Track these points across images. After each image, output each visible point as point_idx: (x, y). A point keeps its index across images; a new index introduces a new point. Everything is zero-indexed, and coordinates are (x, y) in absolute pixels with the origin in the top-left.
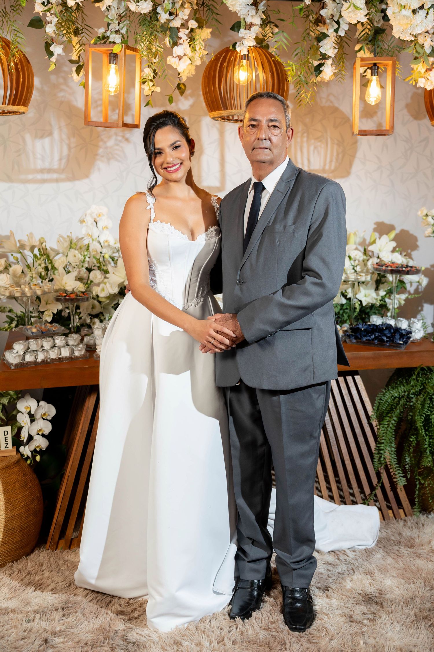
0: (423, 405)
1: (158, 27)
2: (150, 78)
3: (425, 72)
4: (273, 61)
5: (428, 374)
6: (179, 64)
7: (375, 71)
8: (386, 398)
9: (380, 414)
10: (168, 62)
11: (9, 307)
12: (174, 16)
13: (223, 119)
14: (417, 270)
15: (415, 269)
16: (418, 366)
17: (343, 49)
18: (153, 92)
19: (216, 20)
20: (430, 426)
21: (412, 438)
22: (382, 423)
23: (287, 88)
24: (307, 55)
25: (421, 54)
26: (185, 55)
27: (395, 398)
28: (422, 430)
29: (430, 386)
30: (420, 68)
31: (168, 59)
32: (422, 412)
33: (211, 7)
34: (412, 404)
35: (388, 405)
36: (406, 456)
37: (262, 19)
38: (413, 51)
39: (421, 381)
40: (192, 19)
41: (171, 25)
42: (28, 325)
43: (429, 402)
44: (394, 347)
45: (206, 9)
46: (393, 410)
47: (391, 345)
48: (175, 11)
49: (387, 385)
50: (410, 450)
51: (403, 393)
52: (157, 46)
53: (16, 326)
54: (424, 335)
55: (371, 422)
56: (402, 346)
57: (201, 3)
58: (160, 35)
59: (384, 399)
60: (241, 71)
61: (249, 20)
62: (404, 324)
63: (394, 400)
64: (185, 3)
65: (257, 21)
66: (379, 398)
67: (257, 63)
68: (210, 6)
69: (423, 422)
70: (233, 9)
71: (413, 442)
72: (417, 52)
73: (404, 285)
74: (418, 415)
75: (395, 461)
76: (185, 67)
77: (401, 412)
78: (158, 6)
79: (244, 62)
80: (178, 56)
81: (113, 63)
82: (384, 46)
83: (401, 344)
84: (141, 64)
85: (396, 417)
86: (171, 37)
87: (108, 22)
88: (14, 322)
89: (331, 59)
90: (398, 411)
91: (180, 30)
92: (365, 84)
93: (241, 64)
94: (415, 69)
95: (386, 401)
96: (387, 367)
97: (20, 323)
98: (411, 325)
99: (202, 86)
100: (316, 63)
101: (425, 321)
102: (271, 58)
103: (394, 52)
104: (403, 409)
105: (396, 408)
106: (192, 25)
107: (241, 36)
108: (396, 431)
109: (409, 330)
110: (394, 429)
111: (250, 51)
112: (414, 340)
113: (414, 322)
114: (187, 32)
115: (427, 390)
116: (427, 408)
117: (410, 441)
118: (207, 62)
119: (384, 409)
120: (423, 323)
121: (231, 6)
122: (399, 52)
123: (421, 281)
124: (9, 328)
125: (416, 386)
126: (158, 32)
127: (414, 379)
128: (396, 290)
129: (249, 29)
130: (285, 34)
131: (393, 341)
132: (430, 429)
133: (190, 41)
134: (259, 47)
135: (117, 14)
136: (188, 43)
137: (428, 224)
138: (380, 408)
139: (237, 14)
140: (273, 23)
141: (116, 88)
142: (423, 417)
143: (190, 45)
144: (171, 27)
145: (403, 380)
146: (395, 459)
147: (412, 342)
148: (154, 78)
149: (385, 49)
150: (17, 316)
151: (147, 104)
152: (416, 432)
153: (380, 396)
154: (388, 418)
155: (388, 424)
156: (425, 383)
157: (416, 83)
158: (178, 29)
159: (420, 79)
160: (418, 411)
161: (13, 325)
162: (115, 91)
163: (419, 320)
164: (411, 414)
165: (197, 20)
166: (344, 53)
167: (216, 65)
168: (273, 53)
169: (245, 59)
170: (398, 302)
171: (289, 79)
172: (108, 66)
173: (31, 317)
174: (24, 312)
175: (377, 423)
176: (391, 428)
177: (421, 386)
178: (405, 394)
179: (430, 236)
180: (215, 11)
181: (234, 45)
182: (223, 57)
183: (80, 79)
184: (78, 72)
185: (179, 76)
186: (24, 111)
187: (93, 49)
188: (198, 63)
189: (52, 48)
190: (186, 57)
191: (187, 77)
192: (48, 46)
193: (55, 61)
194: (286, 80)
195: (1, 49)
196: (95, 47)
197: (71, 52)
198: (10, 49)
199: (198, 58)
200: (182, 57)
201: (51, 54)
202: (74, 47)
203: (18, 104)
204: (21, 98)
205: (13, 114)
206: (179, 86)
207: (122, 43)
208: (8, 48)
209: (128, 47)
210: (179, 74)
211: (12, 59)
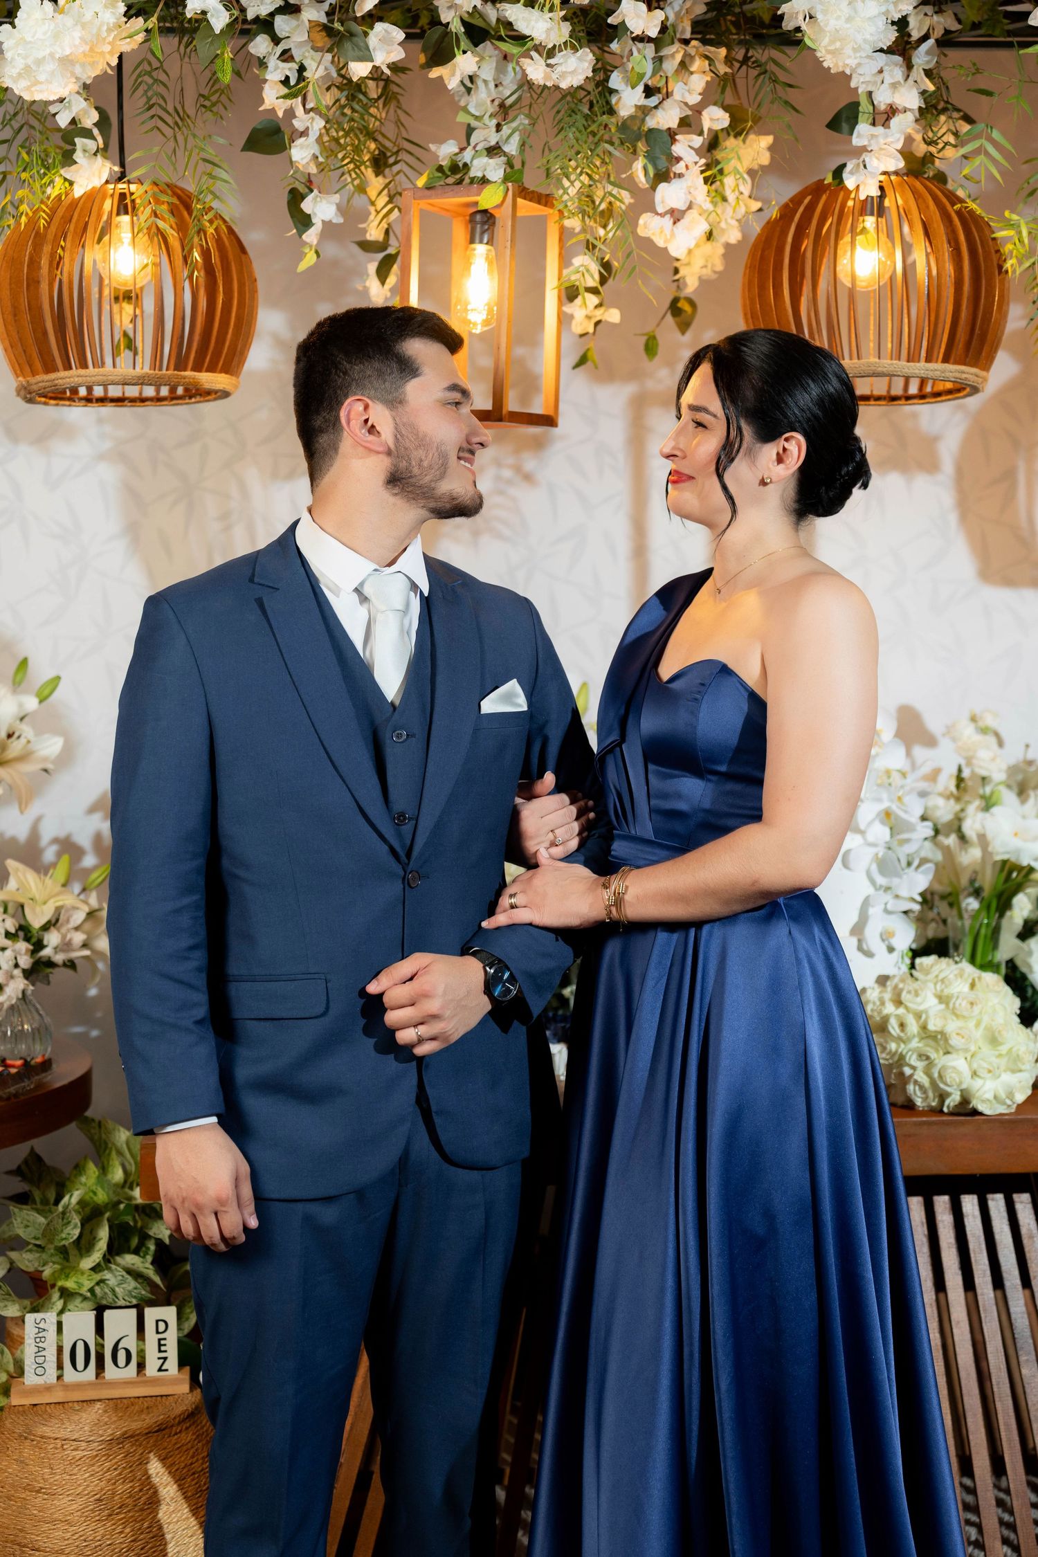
1: (613, 130)
4: (959, 213)
6: (673, 235)
10: (641, 232)
12: (660, 96)
18: (597, 323)
19: (786, 102)
23: (1002, 296)
26: (690, 207)
31: (641, 222)
33: (771, 67)
37: (923, 93)
40: (715, 104)
41: (651, 122)
45: (756, 72)
48: (661, 84)
57: (740, 56)
58: (616, 153)
60: (859, 250)
61: (883, 98)
64: (692, 58)
65: (910, 99)
67: (911, 227)
68: (766, 63)
70: (836, 65)
76: (692, 245)
78: (612, 71)
79: (870, 222)
80: (672, 212)
81: (481, 242)
84: (560, 239)
86: (650, 157)
87: (469, 125)
91: (677, 137)
93: (860, 228)
99: (744, 297)
102: (953, 205)
106: (711, 119)
107: (860, 144)
111: (889, 191)
114: (698, 141)
118: (757, 228)
121: (828, 57)
126: (612, 144)
129: (886, 123)
130: (996, 135)
133: (708, 166)
134: (916, 177)
135: (493, 101)
136: (702, 172)
139: (849, 77)
140: (958, 110)
141: (490, 311)
143: (706, 180)
144: (651, 130)
148: (603, 280)
151: (582, 361)
158: (671, 135)
162: (486, 322)
165: (726, 108)
167: (784, 233)
168: (961, 193)
169: (872, 214)
171: (1008, 265)
172: (466, 249)
180: (783, 77)
181: (838, 173)
182: (807, 208)
183: (389, 294)
184: (382, 274)
185: (677, 277)
186: (228, 388)
187: (423, 204)
188: (734, 236)
189: (307, 206)
190: (692, 215)
191: (700, 278)
192: (295, 198)
193: (315, 242)
194: (1000, 267)
195: (167, 215)
196: (430, 197)
197: (364, 217)
198: (190, 214)
199: (735, 223)
200: (684, 212)
201: (304, 222)
202: (373, 203)
203: (212, 369)
204: (220, 353)
205: (198, 398)
206: (675, 308)
207: (506, 179)
208: (185, 214)
209: (524, 192)
210: (676, 271)
211: (196, 239)
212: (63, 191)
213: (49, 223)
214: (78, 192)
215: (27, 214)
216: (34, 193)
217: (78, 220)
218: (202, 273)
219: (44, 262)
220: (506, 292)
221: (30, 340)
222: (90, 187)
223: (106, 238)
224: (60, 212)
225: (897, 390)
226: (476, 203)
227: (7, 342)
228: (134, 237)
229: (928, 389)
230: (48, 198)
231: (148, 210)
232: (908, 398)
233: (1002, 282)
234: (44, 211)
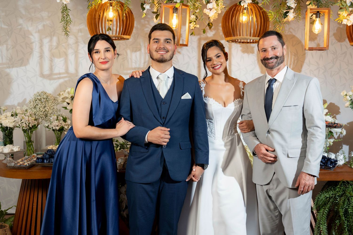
0: (344, 203)
2: (195, 20)
3: (347, 16)
5: (347, 185)
6: (210, 13)
7: (318, 15)
8: (322, 198)
9: (318, 206)
10: (204, 12)
11: (116, 139)
13: (233, 41)
14: (340, 125)
15: (339, 125)
16: (341, 180)
17: (300, 4)
18: (195, 27)
20: (347, 215)
21: (337, 221)
22: (319, 211)
23: (268, 26)
24: (280, 7)
25: (345, 6)
26: (213, 8)
27: (327, 198)
28: (343, 217)
29: (348, 192)
30: (344, 14)
31: (204, 10)
32: (343, 206)
34: (337, 202)
35: (323, 202)
36: (333, 231)
38: (340, 5)
39: (342, 189)
42: (126, 149)
43: (347, 201)
44: (327, 169)
46: (326, 205)
47: (326, 168)
49: (322, 190)
50: (336, 228)
51: (332, 195)
52: (199, 3)
53: (120, 149)
54: (345, 163)
55: (313, 211)
56: (332, 168)
59: (321, 198)
60: (243, 16)
62: (332, 156)
63: (326, 199)
66: (317, 197)
67: (252, 12)
69: (344, 212)
71: (338, 223)
72: (342, 5)
73: (332, 134)
74: (341, 208)
75: (326, 234)
76: (213, 14)
77: (331, 206)
79: (245, 11)
80: (210, 9)
81: (175, 13)
82: (323, 2)
83: (331, 167)
84: (189, 13)
85: (328, 209)
88: (118, 147)
89: (293, 9)
90: (329, 205)
92: (312, 22)
93: (244, 12)
94: (341, 14)
95: (322, 199)
96: (323, 180)
97: (122, 148)
98: (337, 157)
99: (222, 24)
100: (285, 11)
101: (345, 154)
103: (329, 5)
104: (332, 204)
105: (327, 203)
108: (327, 216)
109: (336, 159)
110: (326, 216)
111: (249, 6)
112: (338, 165)
113: (339, 155)
115: (346, 194)
116: (346, 204)
117: (336, 222)
118: (225, 11)
119: (321, 204)
120: (344, 156)
122: (332, 5)
123: (342, 132)
124: (116, 150)
125: (339, 191)
127: (338, 188)
128: (328, 137)
131: (326, 165)
132: (347, 217)
133: (216, 1)
134: (254, 3)
137: (347, 100)
138: (318, 203)
141: (176, 26)
142: (344, 210)
143: (216, 3)
145: (331, 188)
146: (327, 232)
147: (337, 167)
148: (196, 20)
149: (324, 4)
150: (120, 144)
151: (192, 34)
152: (340, 218)
153: (318, 196)
154: (323, 209)
155: (323, 213)
156: (346, 190)
157: (342, 22)
159: (344, 20)
160: (341, 206)
161: (118, 149)
162: (176, 27)
163: (341, 154)
164: (336, 207)
166: (301, 6)
167: (230, 13)
168: (261, 6)
169: (245, 10)
170: (329, 144)
171: (270, 20)
172: (172, 14)
173: (128, 145)
174: (124, 142)
175: (316, 212)
176: (325, 215)
177: (342, 192)
178: (333, 196)
179: (348, 107)
181: (240, 2)
182: (234, 9)
183: (157, 21)
184: (157, 17)
185: (209, 19)
186: (129, 38)
187: (165, 6)
188: (220, 12)
189: (144, 6)
190: (214, 9)
191: (213, 19)
192: (142, 5)
193: (145, 12)
194: (268, 21)
195: (119, 7)
196: (166, 5)
197: (154, 7)
198: (123, 7)
199: (220, 10)
200: (212, 9)
201: (144, 9)
202: (155, 5)
203: (126, 35)
204: (128, 32)
205: (123, 39)
206: (209, 25)
207: (180, 2)
208: (122, 7)
209: (183, 5)
210: (209, 18)
211: (124, 12)
212: (100, 2)
213: (98, 9)
214: (103, 2)
215: (94, 6)
216: (95, 2)
217: (103, 8)
218: (125, 18)
219: (97, 15)
220: (180, 22)
221: (94, 29)
222: (105, 2)
223: (108, 10)
224: (100, 6)
225: (249, 41)
226: (175, 6)
227: (90, 29)
228: (113, 11)
229: (254, 41)
230: (98, 3)
231: (116, 6)
232: (251, 43)
233: (269, 23)
234: (97, 6)
